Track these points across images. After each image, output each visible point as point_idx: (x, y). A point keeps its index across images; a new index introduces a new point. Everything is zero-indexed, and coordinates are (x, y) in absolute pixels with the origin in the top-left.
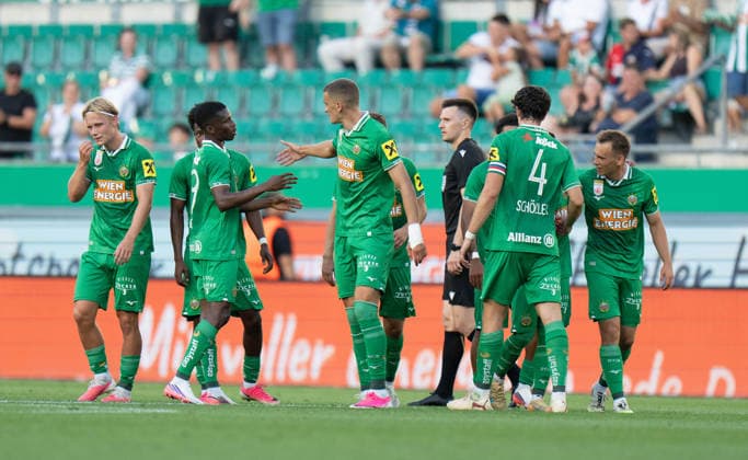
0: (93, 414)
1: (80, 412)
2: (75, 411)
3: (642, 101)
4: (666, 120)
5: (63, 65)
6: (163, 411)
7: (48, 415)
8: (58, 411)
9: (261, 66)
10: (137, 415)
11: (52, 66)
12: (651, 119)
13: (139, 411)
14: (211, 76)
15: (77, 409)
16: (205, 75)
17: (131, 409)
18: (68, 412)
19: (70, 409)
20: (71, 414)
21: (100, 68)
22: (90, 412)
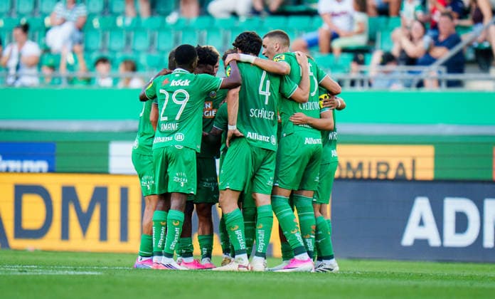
0: (38, 275)
1: (28, 274)
2: (24, 273)
3: (453, 41)
4: (470, 55)
5: (18, 13)
6: (90, 273)
7: (4, 276)
8: (11, 274)
9: (167, 14)
10: (70, 276)
11: (9, 14)
12: (460, 54)
13: (72, 273)
14: (128, 21)
15: (26, 271)
16: (124, 20)
17: (66, 272)
18: (19, 273)
19: (21, 271)
20: (21, 276)
21: (45, 15)
22: (36, 274)
